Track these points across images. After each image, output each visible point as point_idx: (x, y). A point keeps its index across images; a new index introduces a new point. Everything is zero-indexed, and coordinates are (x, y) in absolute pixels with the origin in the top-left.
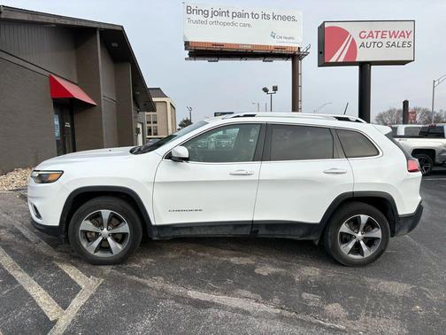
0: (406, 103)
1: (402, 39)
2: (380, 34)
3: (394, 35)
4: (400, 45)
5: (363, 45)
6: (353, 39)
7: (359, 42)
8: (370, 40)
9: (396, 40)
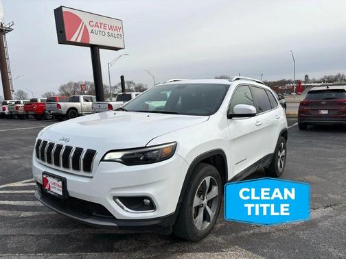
0: (122, 78)
1: (116, 32)
2: (102, 25)
3: (111, 28)
4: (116, 36)
5: (92, 31)
6: (85, 26)
7: (90, 29)
8: (96, 29)
9: (113, 32)
